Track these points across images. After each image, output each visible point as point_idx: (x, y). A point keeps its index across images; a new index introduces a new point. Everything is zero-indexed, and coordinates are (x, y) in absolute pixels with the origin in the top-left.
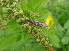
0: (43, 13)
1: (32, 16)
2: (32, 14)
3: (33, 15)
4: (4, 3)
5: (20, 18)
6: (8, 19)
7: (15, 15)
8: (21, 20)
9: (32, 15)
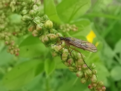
0: (82, 26)
1: (64, 31)
2: (63, 27)
3: (65, 29)
4: (16, 7)
5: (47, 34)
6: (22, 34)
7: (37, 29)
8: (49, 38)
9: (63, 29)
